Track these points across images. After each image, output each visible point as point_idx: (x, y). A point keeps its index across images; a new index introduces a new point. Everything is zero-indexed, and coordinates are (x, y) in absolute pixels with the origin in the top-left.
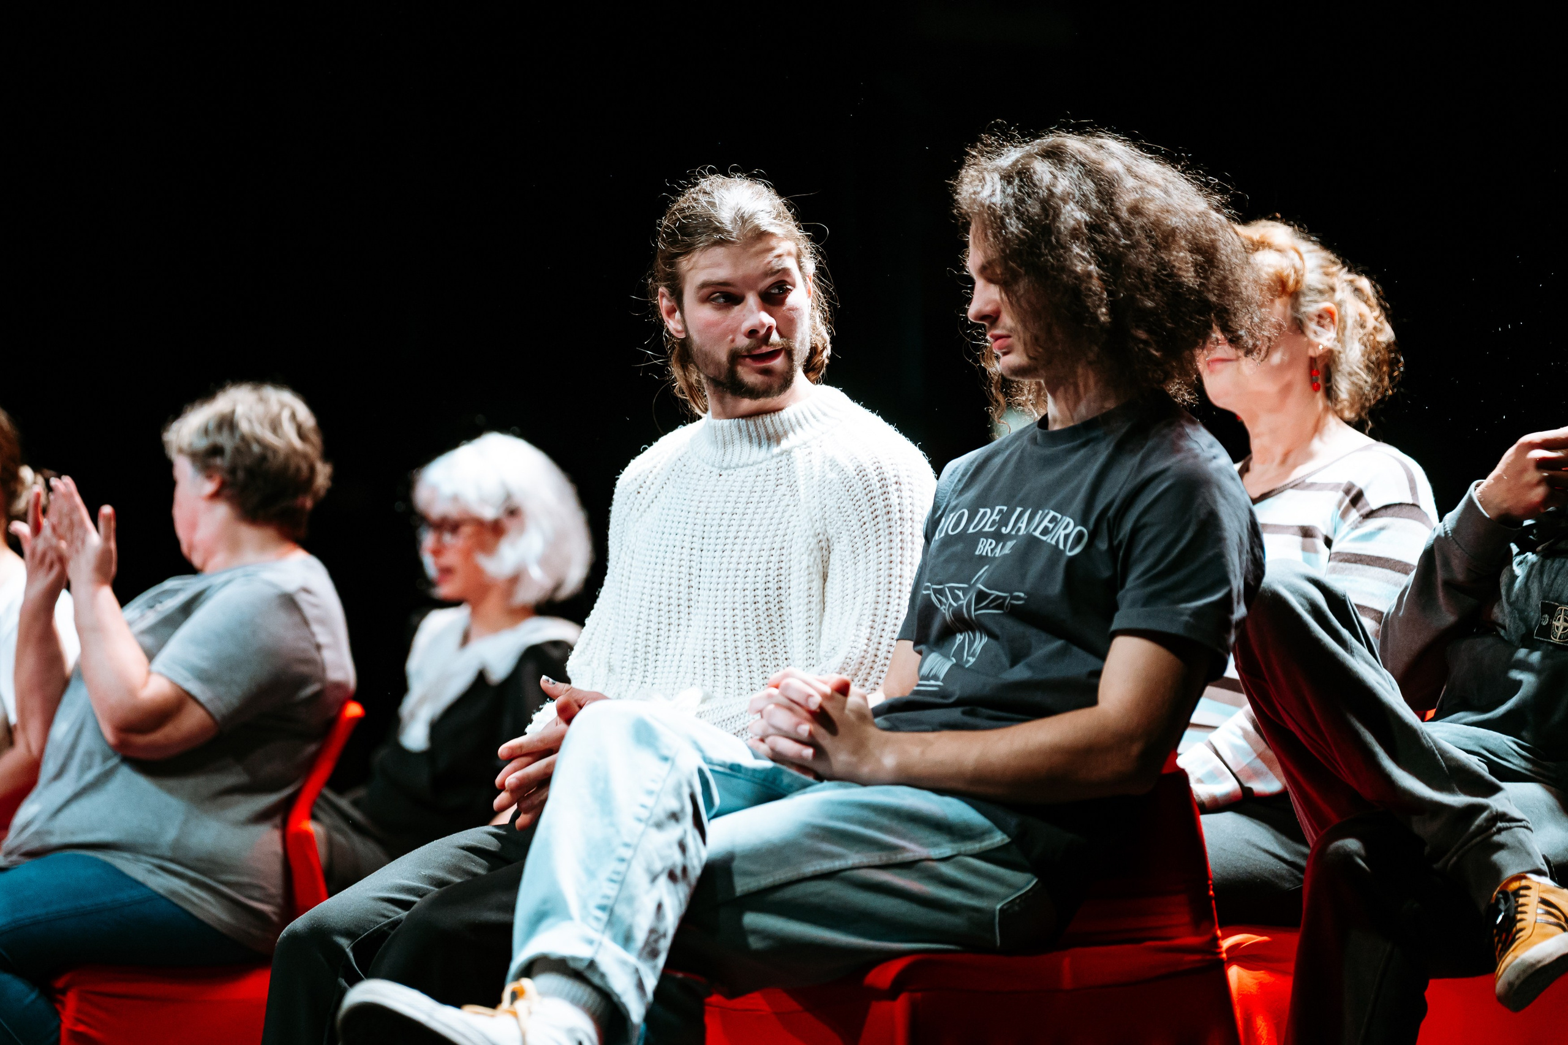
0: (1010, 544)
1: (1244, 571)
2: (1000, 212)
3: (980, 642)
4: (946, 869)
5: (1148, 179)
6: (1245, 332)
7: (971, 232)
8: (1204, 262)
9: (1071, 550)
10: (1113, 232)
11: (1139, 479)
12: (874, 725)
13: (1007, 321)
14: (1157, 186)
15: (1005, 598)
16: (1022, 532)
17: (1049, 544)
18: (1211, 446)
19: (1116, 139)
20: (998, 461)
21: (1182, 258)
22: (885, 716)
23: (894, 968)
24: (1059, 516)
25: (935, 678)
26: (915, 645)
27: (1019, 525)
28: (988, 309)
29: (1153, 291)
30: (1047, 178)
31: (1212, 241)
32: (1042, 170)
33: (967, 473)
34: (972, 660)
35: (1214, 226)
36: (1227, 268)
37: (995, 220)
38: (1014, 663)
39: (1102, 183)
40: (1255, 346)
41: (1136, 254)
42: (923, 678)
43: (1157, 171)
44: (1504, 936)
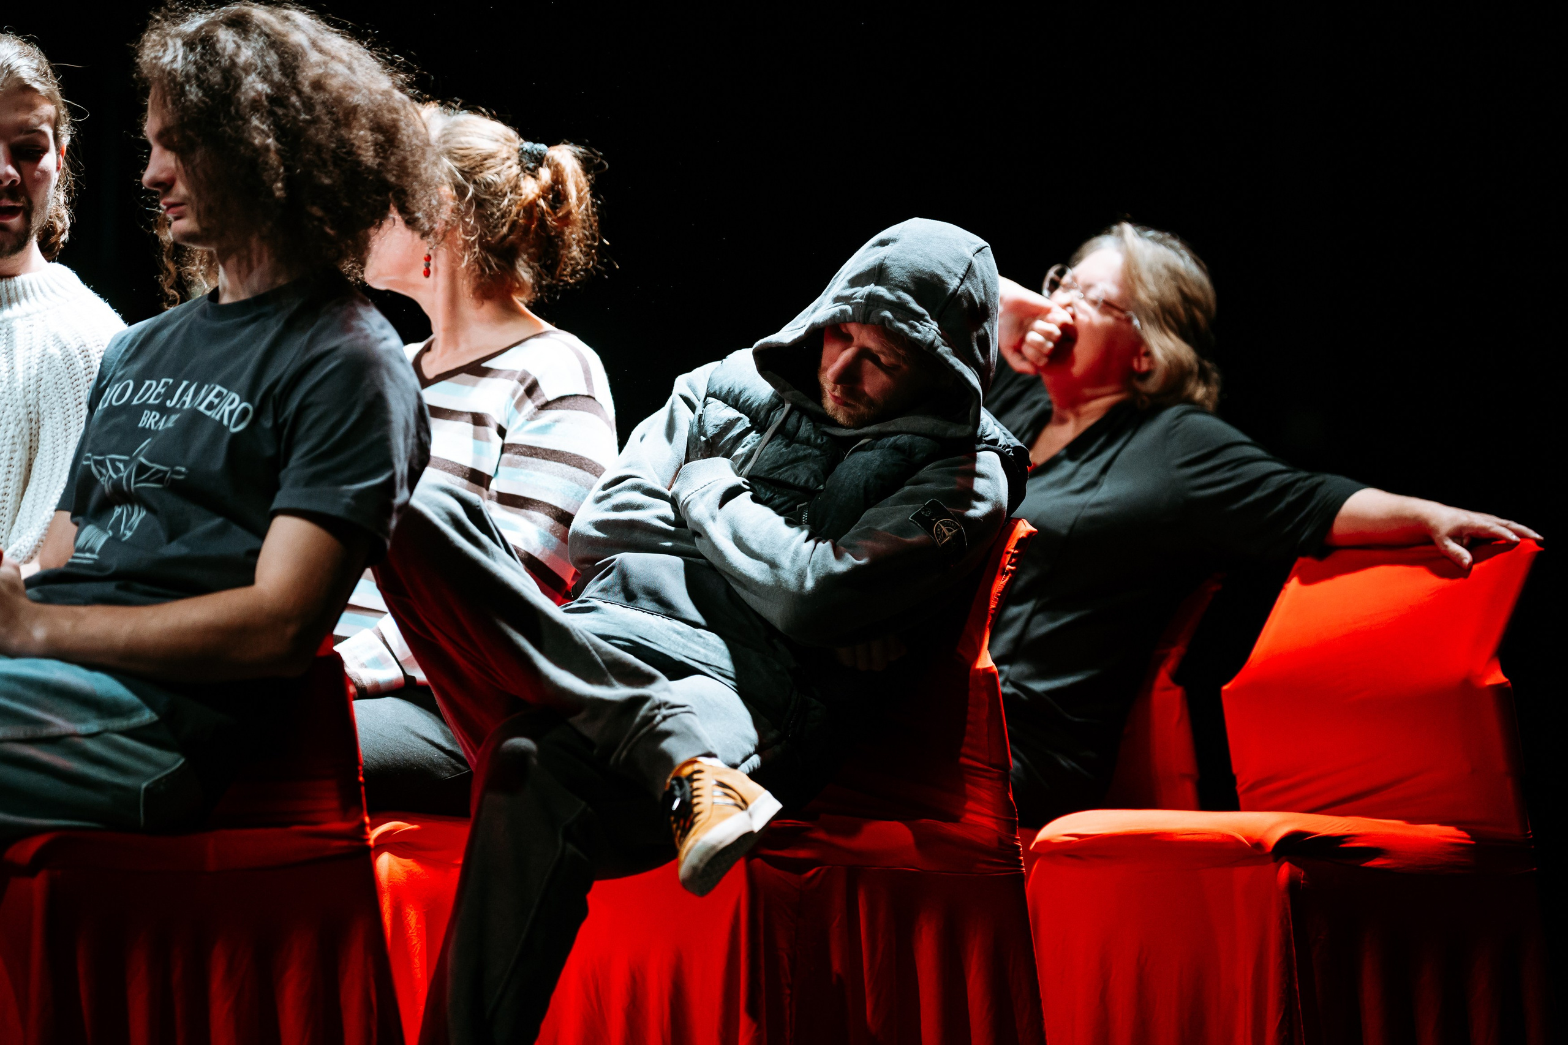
0: (174, 418)
1: (409, 455)
2: (180, 79)
3: (138, 516)
4: (91, 745)
5: (333, 54)
6: (422, 214)
7: (150, 97)
8: (385, 141)
9: (235, 426)
10: (294, 106)
11: (307, 357)
12: (26, 596)
13: (181, 189)
14: (341, 61)
15: (166, 473)
16: (187, 406)
17: (214, 420)
18: (382, 327)
19: (303, 11)
20: (165, 333)
21: (363, 137)
22: (39, 588)
23: (36, 844)
24: (225, 391)
25: (91, 550)
26: (72, 517)
27: (184, 398)
28: (163, 176)
29: (331, 168)
30: (230, 47)
31: (395, 121)
32: (226, 38)
33: (134, 344)
34: (129, 534)
35: (397, 105)
36: (408, 149)
37: (173, 85)
38: (171, 539)
39: (286, 56)
40: (432, 229)
41: (317, 129)
42: (78, 550)
43: (342, 46)
44: (682, 823)
